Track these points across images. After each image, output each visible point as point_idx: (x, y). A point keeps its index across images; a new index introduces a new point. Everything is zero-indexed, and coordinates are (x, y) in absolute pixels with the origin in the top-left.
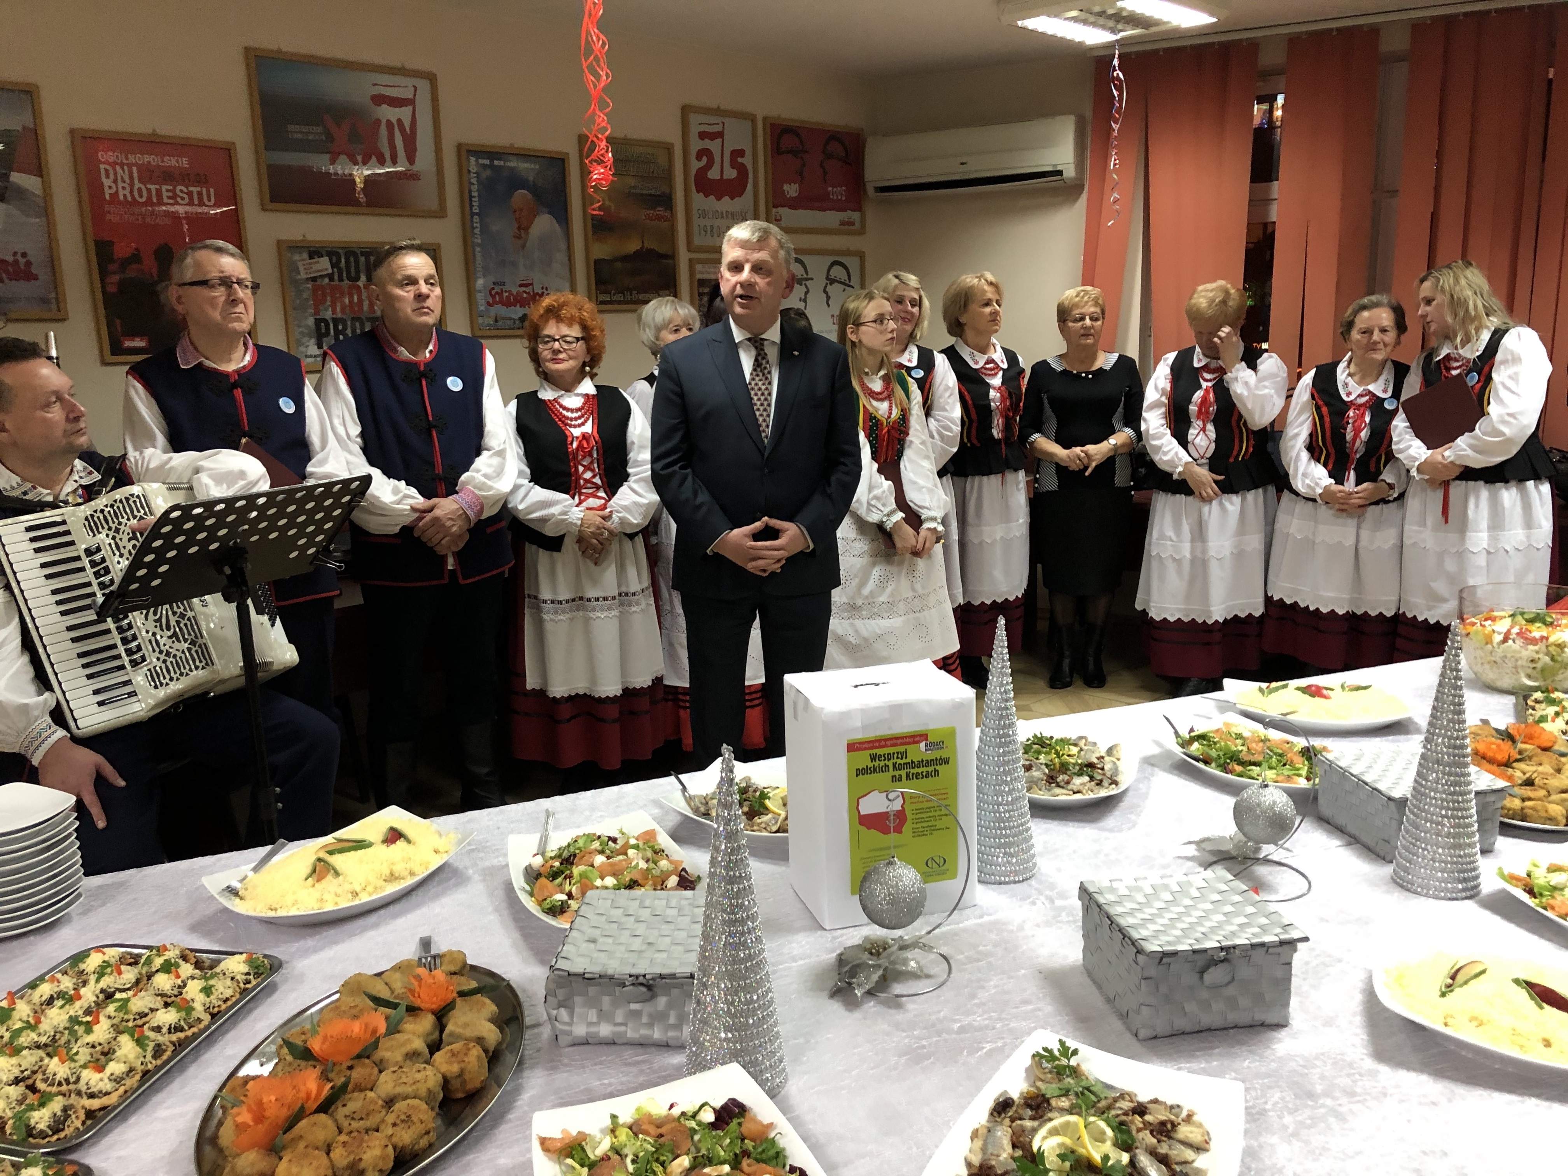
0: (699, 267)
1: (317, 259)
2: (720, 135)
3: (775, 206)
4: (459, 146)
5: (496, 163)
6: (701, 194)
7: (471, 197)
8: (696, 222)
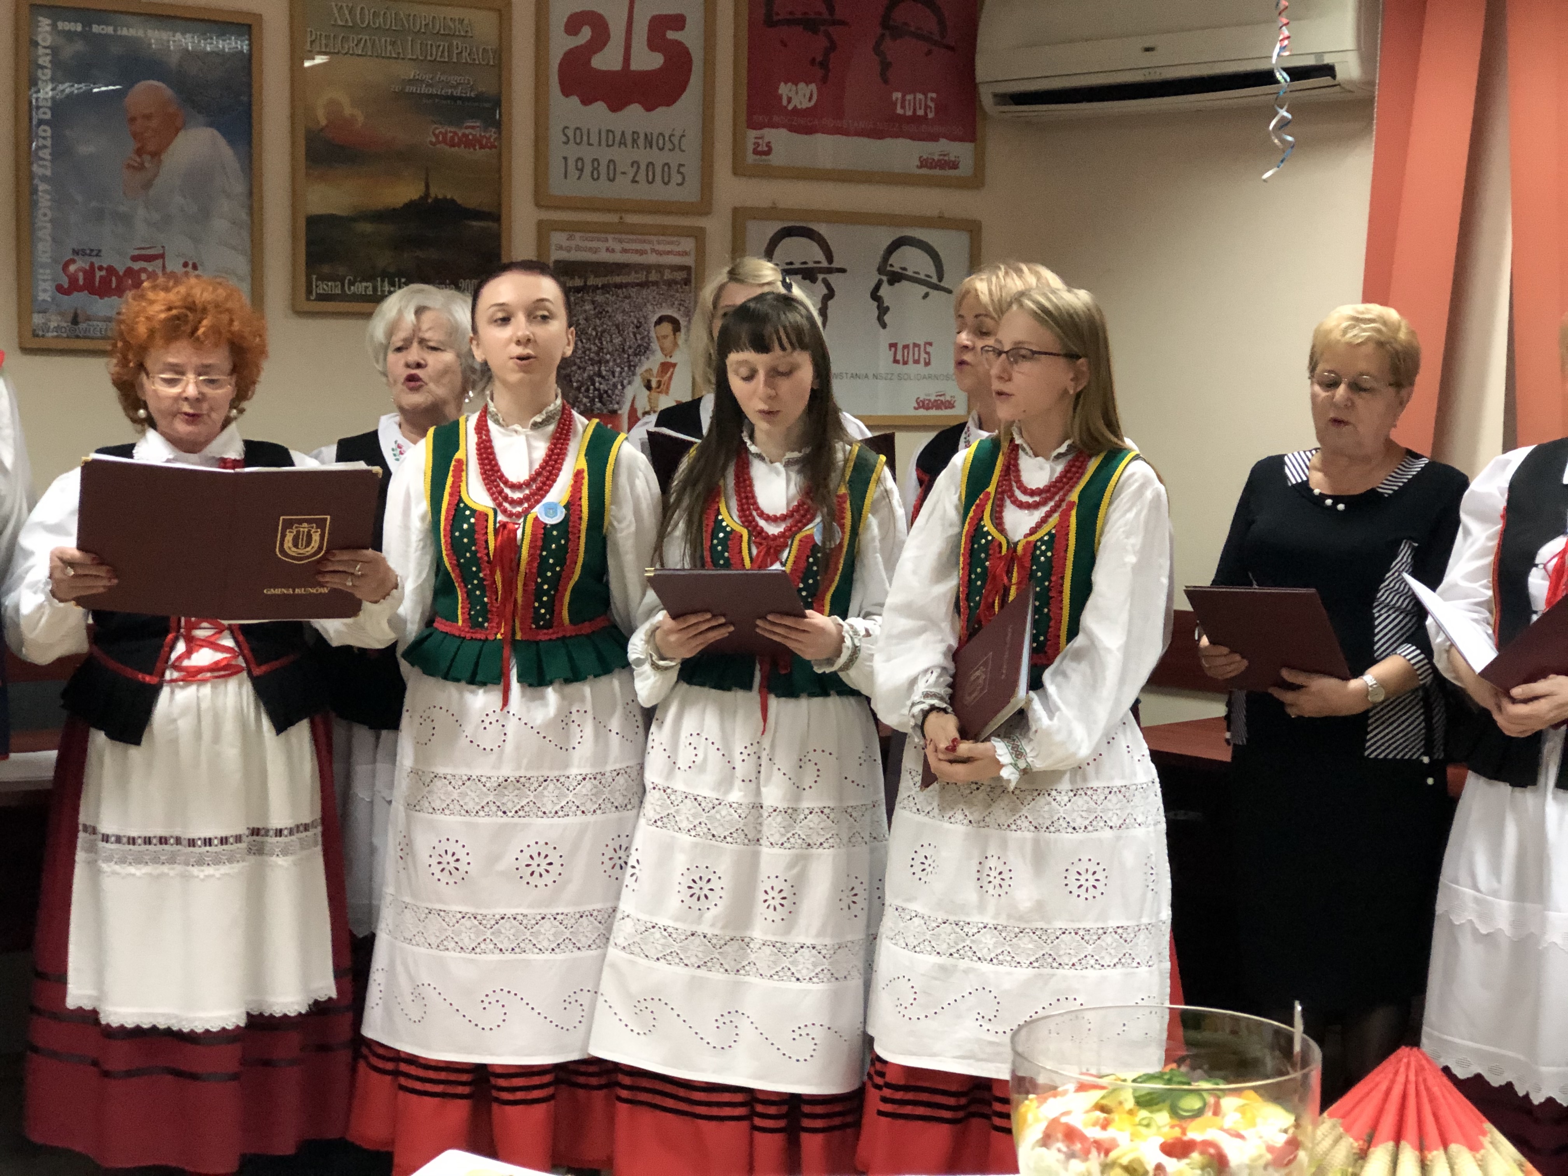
0: (558, 238)
3: (753, 125)
5: (96, 29)
6: (575, 100)
7: (35, 90)
8: (557, 149)
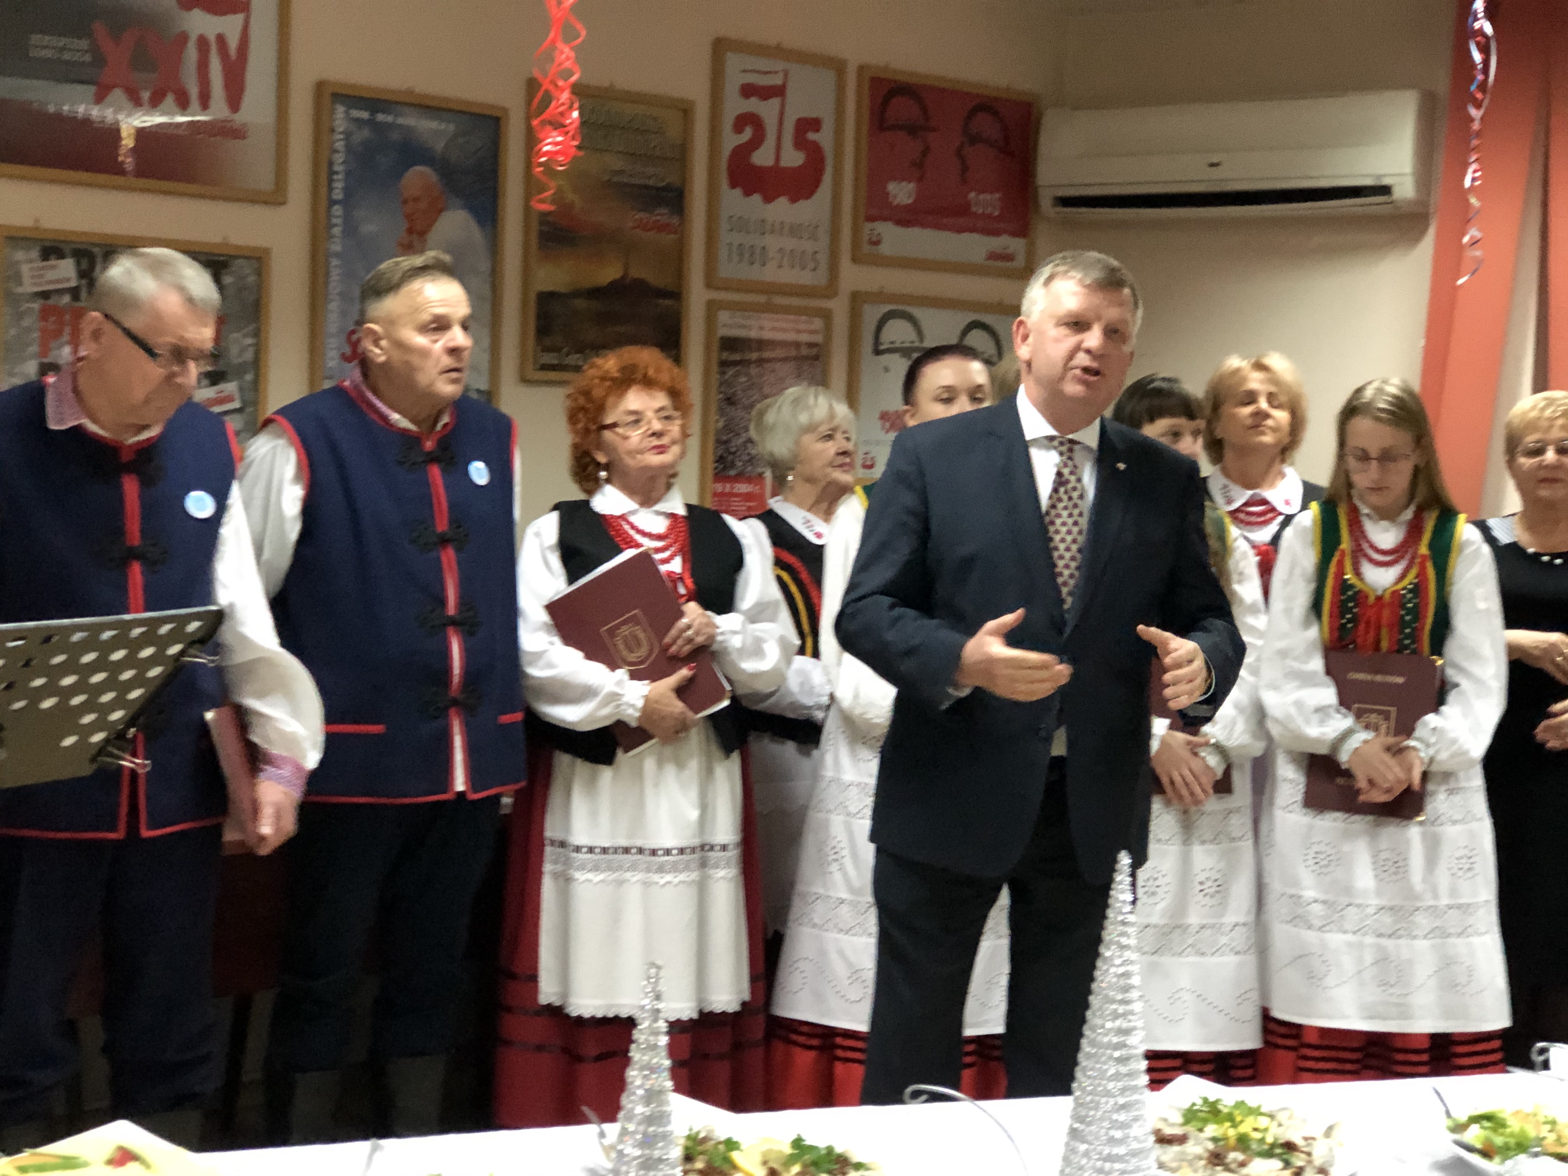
0: (724, 317)
1: (53, 262)
2: (778, 91)
3: (871, 219)
4: (320, 87)
5: (380, 117)
6: (738, 192)
7: (332, 173)
8: (727, 238)
